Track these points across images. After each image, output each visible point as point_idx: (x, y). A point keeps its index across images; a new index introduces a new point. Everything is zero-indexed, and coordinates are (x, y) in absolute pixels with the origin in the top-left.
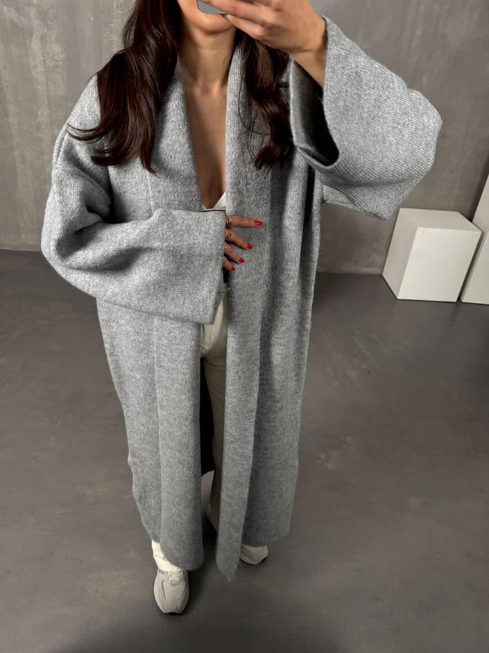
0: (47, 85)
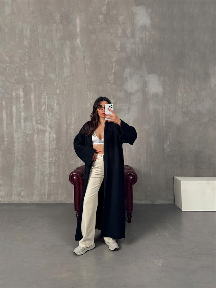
0: (49, 145)
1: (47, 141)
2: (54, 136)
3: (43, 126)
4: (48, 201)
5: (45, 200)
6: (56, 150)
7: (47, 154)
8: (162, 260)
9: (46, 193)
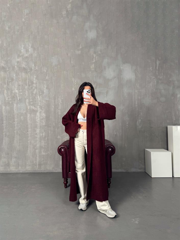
0: (40, 123)
1: (38, 120)
2: (44, 115)
3: (35, 107)
4: (39, 170)
5: (36, 169)
6: (46, 127)
7: (38, 131)
8: (138, 218)
9: (38, 164)
